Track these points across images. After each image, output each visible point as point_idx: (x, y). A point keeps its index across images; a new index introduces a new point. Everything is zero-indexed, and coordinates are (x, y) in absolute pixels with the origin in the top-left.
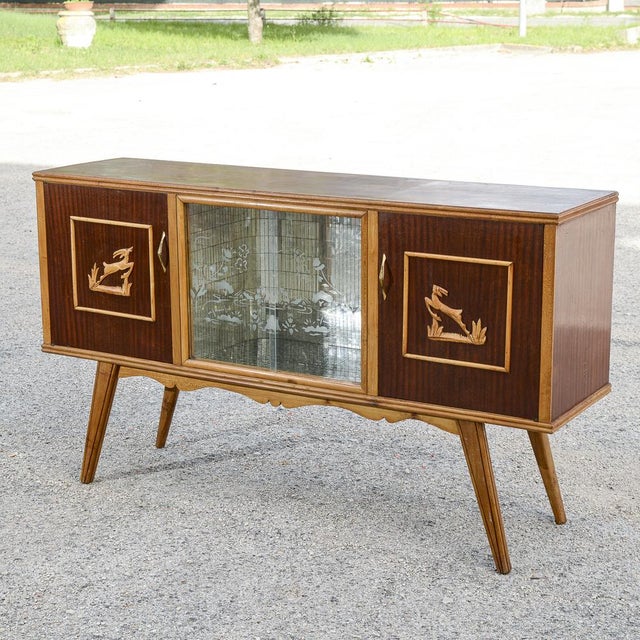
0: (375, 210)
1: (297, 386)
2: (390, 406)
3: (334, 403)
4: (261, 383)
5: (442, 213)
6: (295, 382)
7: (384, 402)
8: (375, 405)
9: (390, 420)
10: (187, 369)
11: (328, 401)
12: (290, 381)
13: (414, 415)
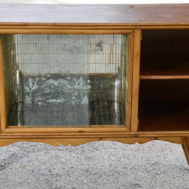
0: (139, 29)
1: (84, 134)
2: (145, 136)
3: (106, 139)
4: (60, 135)
5: (183, 27)
6: (84, 132)
7: (141, 134)
8: (136, 136)
9: (140, 143)
10: (5, 134)
11: (101, 139)
12: (80, 132)
13: (156, 138)
